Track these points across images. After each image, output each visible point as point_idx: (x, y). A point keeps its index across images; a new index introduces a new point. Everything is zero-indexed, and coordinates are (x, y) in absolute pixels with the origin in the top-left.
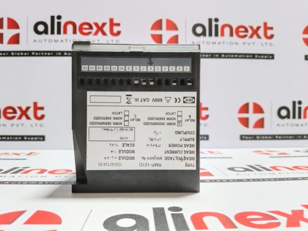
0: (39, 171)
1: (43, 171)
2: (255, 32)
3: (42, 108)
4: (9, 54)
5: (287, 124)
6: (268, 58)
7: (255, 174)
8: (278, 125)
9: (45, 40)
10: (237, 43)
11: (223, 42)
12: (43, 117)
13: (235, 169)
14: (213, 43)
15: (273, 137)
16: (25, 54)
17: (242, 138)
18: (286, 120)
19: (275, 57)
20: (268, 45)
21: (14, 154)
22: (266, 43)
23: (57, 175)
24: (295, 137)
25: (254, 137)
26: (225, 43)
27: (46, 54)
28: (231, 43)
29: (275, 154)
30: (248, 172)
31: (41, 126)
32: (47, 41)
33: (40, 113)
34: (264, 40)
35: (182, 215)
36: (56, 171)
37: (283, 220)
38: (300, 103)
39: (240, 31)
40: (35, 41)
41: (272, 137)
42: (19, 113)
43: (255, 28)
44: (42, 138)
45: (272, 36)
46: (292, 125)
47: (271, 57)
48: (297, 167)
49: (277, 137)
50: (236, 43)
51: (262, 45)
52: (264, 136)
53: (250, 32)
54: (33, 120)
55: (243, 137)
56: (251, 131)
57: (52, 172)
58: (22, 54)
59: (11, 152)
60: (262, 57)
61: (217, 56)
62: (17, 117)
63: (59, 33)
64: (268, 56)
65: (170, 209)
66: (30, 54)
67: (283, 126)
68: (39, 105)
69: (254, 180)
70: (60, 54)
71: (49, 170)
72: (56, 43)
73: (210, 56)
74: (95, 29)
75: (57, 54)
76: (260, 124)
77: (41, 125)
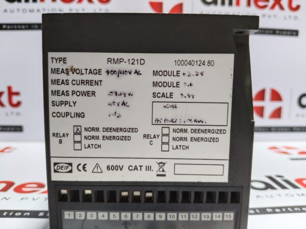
0: (4, 185)
1: (8, 186)
2: (278, 1)
3: (17, 94)
6: (292, 35)
8: (298, 115)
9: (18, 10)
12: (18, 104)
15: (291, 129)
19: (300, 33)
20: (292, 18)
22: (290, 17)
25: (268, 129)
27: (19, 27)
32: (21, 11)
33: (15, 99)
34: (287, 12)
36: (23, 186)
39: (259, 0)
40: (5, 11)
41: (289, 129)
47: (294, 33)
51: (285, 18)
52: (280, 127)
53: (272, 1)
54: (8, 108)
56: (266, 121)
57: (19, 189)
60: (284, 33)
64: (291, 33)
67: (303, 116)
68: (14, 90)
69: (281, 210)
70: (36, 27)
71: (16, 185)
72: (32, 14)
75: (33, 27)
76: (277, 114)
77: (17, 113)
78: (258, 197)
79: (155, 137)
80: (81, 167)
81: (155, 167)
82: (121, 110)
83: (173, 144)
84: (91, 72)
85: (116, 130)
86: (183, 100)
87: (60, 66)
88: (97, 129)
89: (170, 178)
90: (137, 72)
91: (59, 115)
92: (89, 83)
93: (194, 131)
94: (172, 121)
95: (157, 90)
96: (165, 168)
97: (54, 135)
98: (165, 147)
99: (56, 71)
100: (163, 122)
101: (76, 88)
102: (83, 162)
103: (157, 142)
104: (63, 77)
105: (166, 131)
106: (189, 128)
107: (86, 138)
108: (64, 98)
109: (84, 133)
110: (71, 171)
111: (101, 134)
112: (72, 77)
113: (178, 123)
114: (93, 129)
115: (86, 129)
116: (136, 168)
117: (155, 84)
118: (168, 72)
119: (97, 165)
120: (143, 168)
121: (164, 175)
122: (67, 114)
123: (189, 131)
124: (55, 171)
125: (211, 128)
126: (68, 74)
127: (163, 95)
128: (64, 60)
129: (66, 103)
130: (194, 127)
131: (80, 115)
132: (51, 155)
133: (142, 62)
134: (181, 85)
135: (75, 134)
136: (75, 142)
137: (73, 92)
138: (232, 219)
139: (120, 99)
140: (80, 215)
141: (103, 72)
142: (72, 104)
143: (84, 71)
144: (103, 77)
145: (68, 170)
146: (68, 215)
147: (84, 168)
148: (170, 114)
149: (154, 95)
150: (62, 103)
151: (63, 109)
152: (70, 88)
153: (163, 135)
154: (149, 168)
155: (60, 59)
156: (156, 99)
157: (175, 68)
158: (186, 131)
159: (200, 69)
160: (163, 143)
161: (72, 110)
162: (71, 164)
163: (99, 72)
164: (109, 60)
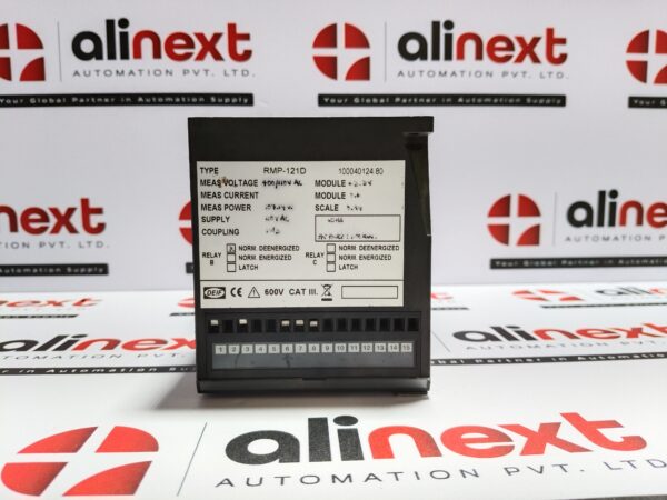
0: (105, 343)
1: (112, 344)
2: (529, 49)
4: (24, 101)
5: (587, 237)
6: (553, 104)
7: (501, 347)
8: (568, 239)
9: (98, 71)
10: (489, 74)
11: (462, 72)
12: (101, 227)
13: (468, 336)
14: (440, 73)
15: (558, 263)
16: (59, 101)
17: (496, 264)
18: (584, 230)
19: (569, 101)
20: (554, 75)
21: (50, 303)
22: (551, 74)
23: (140, 352)
24: (602, 262)
25: (518, 264)
26: (466, 74)
27: (100, 100)
28: (478, 74)
29: (554, 300)
30: (489, 343)
31: (98, 246)
32: (101, 74)
33: (95, 220)
34: (545, 65)
35: (355, 433)
36: (136, 342)
37: (519, 441)
38: (614, 194)
39: (496, 49)
40: (77, 73)
41: (555, 263)
42: (53, 221)
43: (528, 40)
44: (102, 269)
45: (563, 58)
46: (596, 239)
47: (558, 101)
48: (584, 332)
49: (564, 262)
50: (487, 73)
51: (542, 76)
52: (540, 260)
53: (518, 49)
54: (83, 235)
55: (498, 263)
56: (514, 250)
57: (130, 346)
58: (51, 101)
59: (43, 297)
60: (541, 101)
61: (449, 100)
62: (50, 230)
63: (125, 56)
64: (553, 101)
65: (338, 420)
66: (67, 100)
67: (578, 240)
68: (93, 205)
69: (496, 361)
70: (128, 99)
71: (124, 342)
72: (120, 78)
73: (434, 100)
74: (198, 46)
75: (122, 100)
76: (532, 237)
77: (98, 243)
78: (468, 348)
79: (318, 255)
80: (235, 292)
81: (320, 291)
82: (280, 225)
83: (340, 263)
84: (245, 183)
85: (275, 248)
86: (350, 212)
87: (211, 176)
88: (254, 248)
89: (337, 302)
90: (297, 183)
91: (210, 232)
92: (244, 195)
93: (364, 248)
94: (338, 237)
95: (321, 202)
96: (331, 291)
97: (204, 255)
98: (331, 267)
99: (206, 183)
100: (327, 239)
101: (229, 201)
102: (237, 285)
103: (322, 261)
104: (215, 189)
105: (331, 249)
106: (357, 245)
107: (241, 258)
108: (215, 213)
109: (239, 253)
110: (224, 297)
111: (257, 253)
112: (224, 189)
113: (345, 239)
114: (249, 248)
115: (241, 248)
116: (298, 292)
117: (318, 195)
118: (332, 182)
119: (254, 290)
120: (307, 292)
121: (330, 300)
122: (220, 231)
123: (357, 248)
124: (206, 297)
125: (382, 244)
126: (220, 185)
127: (327, 208)
128: (216, 170)
129: (218, 218)
130: (363, 244)
131: (234, 232)
132: (201, 278)
133: (303, 171)
134: (347, 195)
135: (228, 253)
136: (229, 263)
137: (226, 207)
138: (411, 350)
139: (278, 213)
140: (234, 349)
141: (260, 183)
142: (224, 219)
143: (238, 183)
144: (260, 188)
145: (222, 294)
146: (219, 349)
147: (239, 292)
148: (335, 229)
149: (317, 208)
150: (213, 218)
151: (215, 225)
152: (223, 201)
153: (329, 253)
154: (312, 292)
155: (211, 169)
156: (320, 212)
157: (340, 178)
158: (354, 248)
159: (368, 178)
160: (328, 263)
161: (225, 226)
162: (223, 289)
163: (255, 183)
164: (266, 170)
